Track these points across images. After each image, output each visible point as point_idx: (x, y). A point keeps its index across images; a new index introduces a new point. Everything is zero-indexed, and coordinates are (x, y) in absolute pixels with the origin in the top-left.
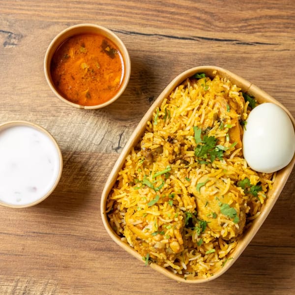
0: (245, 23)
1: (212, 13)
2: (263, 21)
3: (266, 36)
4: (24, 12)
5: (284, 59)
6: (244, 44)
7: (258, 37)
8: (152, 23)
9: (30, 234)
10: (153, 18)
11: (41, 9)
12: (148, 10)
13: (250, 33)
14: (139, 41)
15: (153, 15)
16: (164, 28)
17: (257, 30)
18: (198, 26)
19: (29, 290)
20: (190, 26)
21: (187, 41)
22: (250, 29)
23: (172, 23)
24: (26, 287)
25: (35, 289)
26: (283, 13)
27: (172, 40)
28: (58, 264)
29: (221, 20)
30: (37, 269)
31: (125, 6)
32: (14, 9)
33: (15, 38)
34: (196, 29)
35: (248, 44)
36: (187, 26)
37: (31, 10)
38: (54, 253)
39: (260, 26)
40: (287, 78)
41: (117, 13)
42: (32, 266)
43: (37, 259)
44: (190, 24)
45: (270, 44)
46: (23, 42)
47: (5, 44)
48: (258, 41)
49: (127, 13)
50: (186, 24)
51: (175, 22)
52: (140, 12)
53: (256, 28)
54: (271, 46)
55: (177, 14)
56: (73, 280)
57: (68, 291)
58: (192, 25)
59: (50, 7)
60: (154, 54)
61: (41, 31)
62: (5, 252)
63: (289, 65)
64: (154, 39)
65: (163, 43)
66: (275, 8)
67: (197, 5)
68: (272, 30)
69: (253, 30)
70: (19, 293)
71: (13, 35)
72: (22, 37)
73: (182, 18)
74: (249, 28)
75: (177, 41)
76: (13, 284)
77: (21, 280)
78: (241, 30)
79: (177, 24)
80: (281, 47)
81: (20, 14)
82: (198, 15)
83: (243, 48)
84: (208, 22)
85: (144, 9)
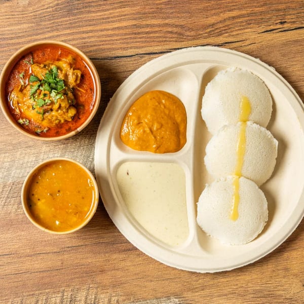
0: (212, 27)
1: (182, 25)
2: (227, 23)
3: (233, 36)
7: (226, 37)
8: (133, 45)
9: (66, 249)
10: (132, 40)
12: (126, 34)
13: (219, 36)
14: (124, 63)
15: (131, 38)
16: (143, 47)
17: (224, 32)
18: (172, 39)
19: (75, 297)
20: (165, 41)
22: (218, 32)
23: (148, 42)
24: (72, 295)
25: (80, 295)
26: (244, 12)
28: (94, 269)
29: (191, 30)
30: (77, 278)
31: (105, 35)
34: (171, 43)
35: (219, 45)
36: (162, 41)
38: (90, 261)
39: (226, 28)
41: (100, 43)
42: (73, 277)
43: (76, 269)
44: (165, 39)
45: (235, 42)
48: (226, 42)
49: (108, 41)
50: (161, 39)
52: (119, 37)
54: (240, 43)
55: (152, 32)
56: (111, 280)
57: (108, 291)
58: (167, 39)
62: (48, 269)
64: (137, 58)
66: (235, 9)
67: (167, 21)
68: (237, 29)
69: (220, 33)
70: (67, 301)
73: (157, 35)
74: (216, 31)
75: (157, 55)
76: (60, 295)
77: (66, 290)
78: (210, 35)
79: (153, 41)
80: (248, 42)
82: (170, 30)
84: (180, 34)
85: (122, 35)
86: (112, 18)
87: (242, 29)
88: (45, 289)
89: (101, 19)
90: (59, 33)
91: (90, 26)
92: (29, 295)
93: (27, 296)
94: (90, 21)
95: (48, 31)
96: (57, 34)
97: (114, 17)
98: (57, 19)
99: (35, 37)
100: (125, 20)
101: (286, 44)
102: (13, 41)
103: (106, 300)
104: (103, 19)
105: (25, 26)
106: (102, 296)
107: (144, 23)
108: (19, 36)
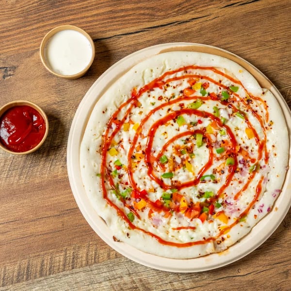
0: (180, 7)
1: (152, 8)
3: (198, 12)
4: (12, 49)
5: (218, 24)
6: (184, 22)
7: (192, 14)
9: (65, 212)
10: (109, 24)
11: (23, 43)
12: (103, 19)
13: (186, 13)
15: (108, 22)
16: (120, 29)
17: (190, 10)
18: (145, 20)
19: (77, 255)
20: (139, 22)
21: (140, 34)
22: (185, 11)
23: (124, 24)
24: (74, 253)
25: (81, 252)
27: (128, 36)
29: (161, 11)
30: (78, 237)
31: (85, 22)
32: (4, 49)
33: (10, 70)
34: (145, 23)
35: (186, 22)
36: (136, 23)
37: (16, 46)
39: (192, 6)
40: (224, 38)
42: (73, 236)
43: (76, 229)
44: (138, 21)
45: (203, 17)
46: (17, 71)
47: (4, 77)
48: (193, 18)
49: (89, 26)
50: (135, 21)
51: (127, 22)
52: (98, 23)
53: (189, 8)
54: (205, 17)
55: (126, 16)
58: (141, 20)
59: (30, 39)
60: (118, 50)
61: (28, 59)
62: (50, 231)
63: (222, 28)
64: (115, 39)
65: (122, 40)
67: (139, 5)
68: (201, 6)
69: (187, 11)
70: (70, 259)
71: (8, 69)
72: (15, 68)
73: (131, 17)
74: (183, 10)
75: (133, 35)
76: (63, 253)
77: (68, 248)
78: (178, 13)
79: (129, 23)
80: (212, 17)
81: (9, 51)
82: (142, 12)
83: (183, 26)
84: (151, 15)
85: (100, 20)
86: (90, 6)
87: (206, 6)
88: (49, 250)
89: (80, 9)
90: (45, 24)
91: (71, 15)
92: (35, 256)
93: (33, 257)
94: (71, 11)
95: (35, 23)
96: (43, 24)
97: (93, 5)
98: (43, 12)
99: (24, 29)
100: (102, 7)
101: (246, 15)
102: (5, 34)
103: (106, 255)
104: (83, 8)
105: (15, 20)
106: (102, 251)
107: (119, 8)
108: (10, 30)
